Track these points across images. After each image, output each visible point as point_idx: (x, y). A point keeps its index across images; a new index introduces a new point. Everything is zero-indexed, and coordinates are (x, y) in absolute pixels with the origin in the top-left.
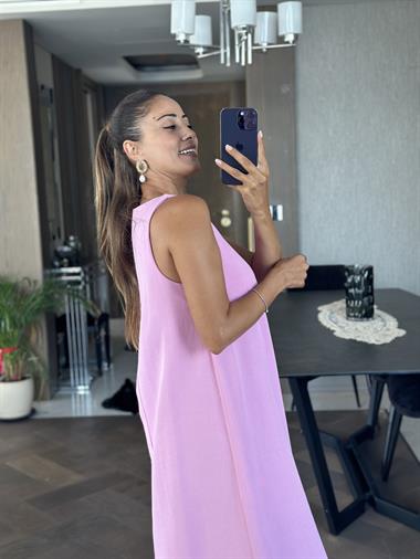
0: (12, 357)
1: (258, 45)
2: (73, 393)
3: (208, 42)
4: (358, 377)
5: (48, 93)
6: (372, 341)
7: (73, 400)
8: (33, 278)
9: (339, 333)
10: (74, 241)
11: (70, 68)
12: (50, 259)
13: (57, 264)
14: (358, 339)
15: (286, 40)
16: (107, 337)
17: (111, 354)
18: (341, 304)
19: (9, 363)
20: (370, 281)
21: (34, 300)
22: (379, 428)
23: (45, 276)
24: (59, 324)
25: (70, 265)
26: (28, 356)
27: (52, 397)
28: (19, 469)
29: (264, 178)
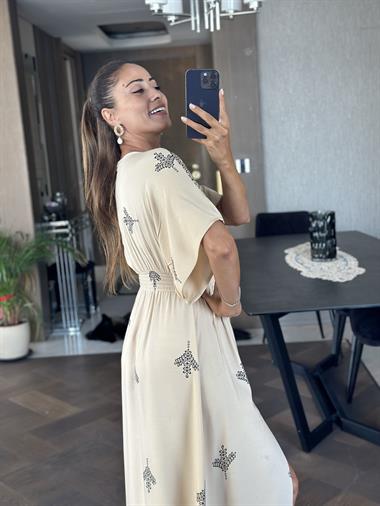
0: (9, 304)
1: (224, 12)
2: (65, 334)
3: (179, 11)
4: (321, 313)
5: (32, 61)
6: (336, 278)
7: (66, 340)
8: (25, 231)
9: (305, 273)
10: (61, 196)
11: (51, 38)
12: (40, 214)
13: (46, 218)
14: (324, 278)
15: (251, 7)
16: (93, 283)
17: (98, 298)
18: (306, 246)
19: (6, 309)
20: (332, 225)
21: (28, 251)
22: (342, 357)
23: (36, 230)
24: (50, 273)
25: (58, 219)
26: (24, 302)
27: (47, 339)
28: (20, 404)
29: (226, 131)
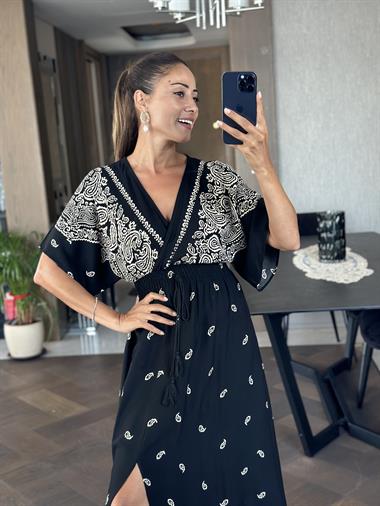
0: (23, 303)
1: (232, 8)
2: (81, 334)
3: (186, 8)
4: (336, 313)
5: (51, 63)
6: (341, 280)
7: (82, 339)
8: (41, 232)
9: (310, 274)
11: (72, 40)
14: (328, 279)
15: (256, 3)
17: (116, 299)
18: (315, 248)
19: (20, 307)
20: (341, 225)
26: (38, 301)
27: (62, 338)
28: (28, 402)
29: (263, 137)
